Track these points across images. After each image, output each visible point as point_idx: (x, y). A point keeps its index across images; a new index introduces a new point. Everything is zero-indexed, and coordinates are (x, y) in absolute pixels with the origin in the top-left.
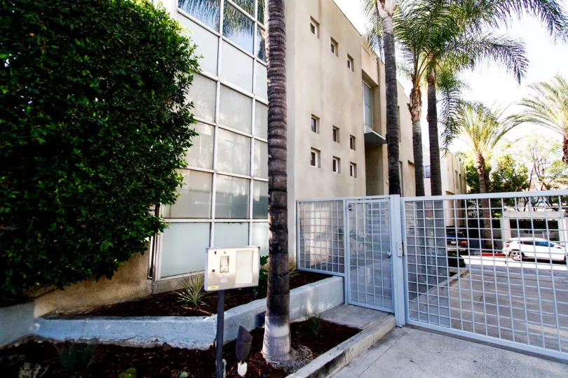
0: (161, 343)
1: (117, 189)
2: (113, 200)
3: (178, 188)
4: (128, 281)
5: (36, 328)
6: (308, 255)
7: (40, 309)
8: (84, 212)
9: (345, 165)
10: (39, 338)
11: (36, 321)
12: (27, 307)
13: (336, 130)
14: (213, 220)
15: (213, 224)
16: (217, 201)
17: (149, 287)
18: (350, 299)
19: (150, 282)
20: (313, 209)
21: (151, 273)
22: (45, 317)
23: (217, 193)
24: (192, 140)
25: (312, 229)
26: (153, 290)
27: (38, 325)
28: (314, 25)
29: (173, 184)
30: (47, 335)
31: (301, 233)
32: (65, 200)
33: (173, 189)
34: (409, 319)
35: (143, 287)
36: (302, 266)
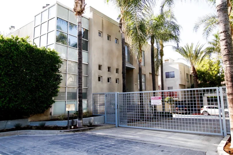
0: (56, 126)
1: (47, 94)
2: (46, 96)
3: (58, 93)
4: (46, 115)
5: (29, 124)
6: (97, 110)
7: (29, 120)
8: (41, 99)
9: (113, 80)
10: (30, 125)
11: (29, 122)
12: (27, 119)
13: (109, 68)
14: (66, 100)
15: (66, 101)
16: (67, 95)
17: (50, 117)
18: (106, 122)
19: (50, 116)
20: (98, 96)
21: (51, 114)
22: (30, 121)
23: (67, 92)
24: (61, 81)
25: (98, 102)
26: (51, 118)
27: (29, 123)
28: (100, 32)
29: (57, 92)
30: (31, 125)
31: (94, 104)
32: (38, 97)
33: (57, 93)
34: (119, 125)
35: (49, 117)
36: (94, 114)
